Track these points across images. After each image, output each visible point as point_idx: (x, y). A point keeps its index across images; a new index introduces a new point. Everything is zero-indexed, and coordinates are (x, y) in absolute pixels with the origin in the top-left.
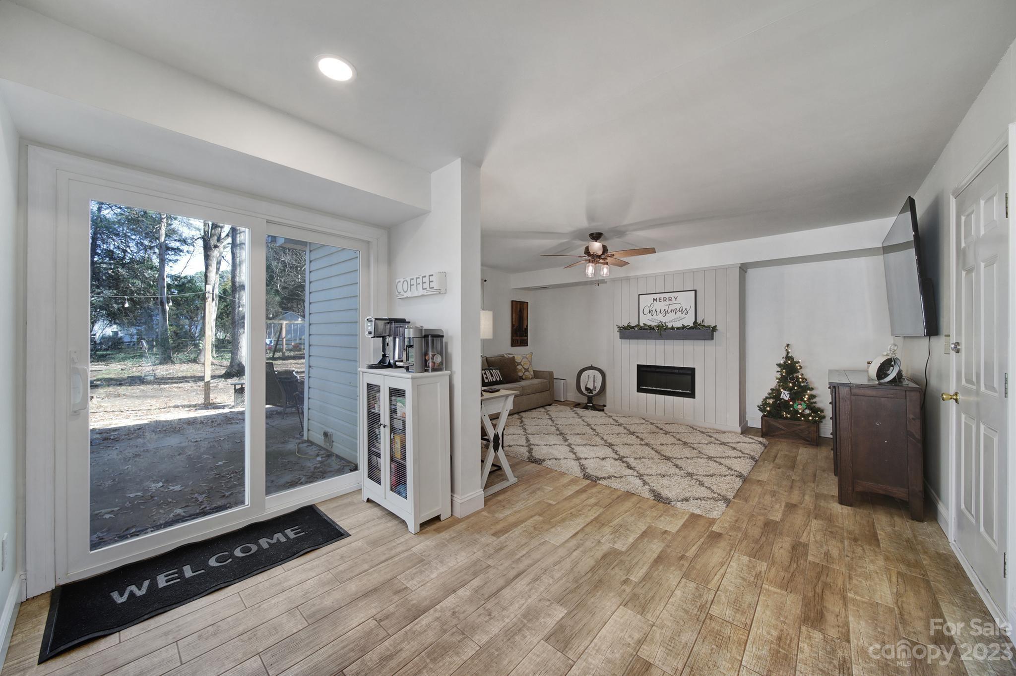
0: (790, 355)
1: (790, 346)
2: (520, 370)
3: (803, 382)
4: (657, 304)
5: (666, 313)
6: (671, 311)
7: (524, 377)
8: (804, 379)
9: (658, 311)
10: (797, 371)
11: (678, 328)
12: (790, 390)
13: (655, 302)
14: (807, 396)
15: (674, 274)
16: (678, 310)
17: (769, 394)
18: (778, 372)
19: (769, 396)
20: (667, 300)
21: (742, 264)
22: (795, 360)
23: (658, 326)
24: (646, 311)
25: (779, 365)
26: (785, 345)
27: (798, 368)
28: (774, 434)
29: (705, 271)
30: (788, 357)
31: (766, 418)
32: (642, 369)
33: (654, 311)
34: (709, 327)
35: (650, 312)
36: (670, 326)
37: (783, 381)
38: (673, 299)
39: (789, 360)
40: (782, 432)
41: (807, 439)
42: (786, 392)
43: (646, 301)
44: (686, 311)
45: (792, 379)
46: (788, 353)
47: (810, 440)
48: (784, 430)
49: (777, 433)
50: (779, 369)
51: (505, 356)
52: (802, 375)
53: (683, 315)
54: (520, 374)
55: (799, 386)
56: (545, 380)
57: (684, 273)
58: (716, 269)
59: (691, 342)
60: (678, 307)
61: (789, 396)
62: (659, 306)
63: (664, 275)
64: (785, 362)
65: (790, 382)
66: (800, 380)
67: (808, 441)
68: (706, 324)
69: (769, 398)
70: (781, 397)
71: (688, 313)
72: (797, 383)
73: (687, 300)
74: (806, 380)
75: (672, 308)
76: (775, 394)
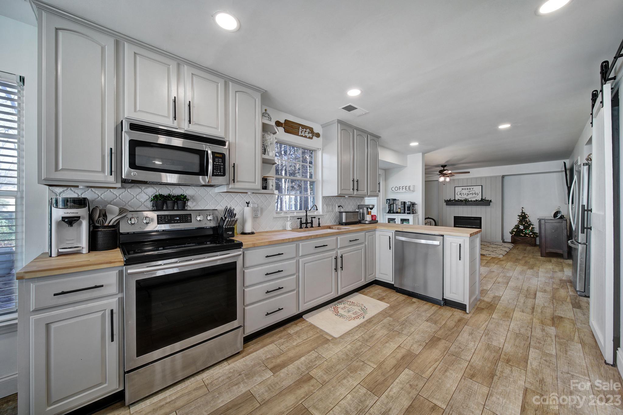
0: (523, 212)
1: (523, 208)
4: (464, 191)
5: (468, 194)
6: (470, 194)
9: (464, 194)
10: (526, 218)
11: (474, 201)
13: (462, 190)
14: (531, 228)
15: (472, 179)
16: (473, 193)
17: (514, 227)
18: (518, 218)
20: (469, 189)
21: (503, 175)
22: (526, 214)
23: (464, 200)
24: (459, 194)
25: (519, 216)
26: (521, 208)
27: (527, 216)
29: (486, 178)
30: (522, 213)
31: (513, 236)
32: (456, 218)
33: (462, 194)
34: (488, 200)
36: (470, 200)
37: (521, 222)
38: (472, 189)
40: (520, 241)
42: (522, 226)
43: (458, 189)
45: (524, 221)
49: (518, 242)
52: (529, 219)
53: (476, 196)
55: (528, 224)
57: (476, 178)
58: (490, 177)
59: (480, 206)
63: (467, 179)
66: (528, 221)
67: (531, 245)
69: (515, 229)
70: (520, 228)
71: (478, 194)
72: (526, 222)
73: (478, 189)
74: (530, 221)
75: (471, 192)
76: (517, 227)
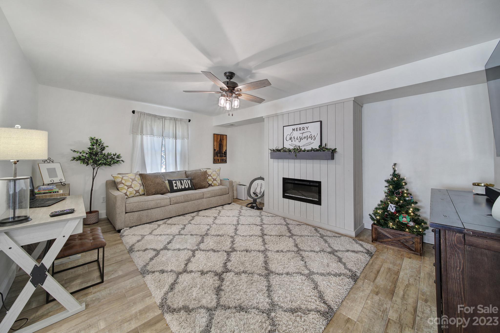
0: (396, 173)
1: (397, 166)
2: (210, 180)
3: (408, 197)
4: (295, 132)
5: (301, 139)
6: (304, 138)
7: (213, 184)
8: (409, 194)
9: (296, 138)
10: (401, 187)
11: (308, 151)
12: (397, 203)
13: (294, 131)
14: (411, 209)
15: (306, 109)
16: (308, 137)
17: (379, 205)
18: (386, 187)
19: (378, 207)
20: (302, 129)
21: (355, 98)
22: (401, 177)
23: (294, 149)
24: (288, 138)
25: (387, 181)
26: (393, 164)
27: (404, 184)
28: (382, 241)
29: (327, 105)
30: (395, 175)
31: (375, 226)
32: (286, 181)
33: (293, 138)
34: (330, 149)
35: (290, 139)
36: (303, 149)
37: (390, 193)
38: (306, 129)
39: (395, 177)
40: (390, 240)
41: (412, 248)
42: (393, 206)
43: (288, 130)
44: (314, 138)
45: (398, 193)
46: (395, 171)
47: (414, 249)
48: (391, 239)
49: (384, 240)
50: (387, 184)
51: (202, 170)
52: (407, 190)
53: (312, 141)
54: (210, 182)
55: (405, 200)
56: (226, 187)
57: (313, 108)
58: (335, 104)
59: (318, 161)
60: (308, 134)
61: (394, 209)
62: (297, 134)
63: (300, 111)
64: (392, 179)
65: (396, 197)
66: (405, 195)
67: (412, 250)
68: (328, 147)
69: (379, 209)
70: (388, 209)
71: (315, 138)
72: (401, 196)
73: (314, 129)
74: (411, 195)
75: (305, 135)
76: (384, 206)
